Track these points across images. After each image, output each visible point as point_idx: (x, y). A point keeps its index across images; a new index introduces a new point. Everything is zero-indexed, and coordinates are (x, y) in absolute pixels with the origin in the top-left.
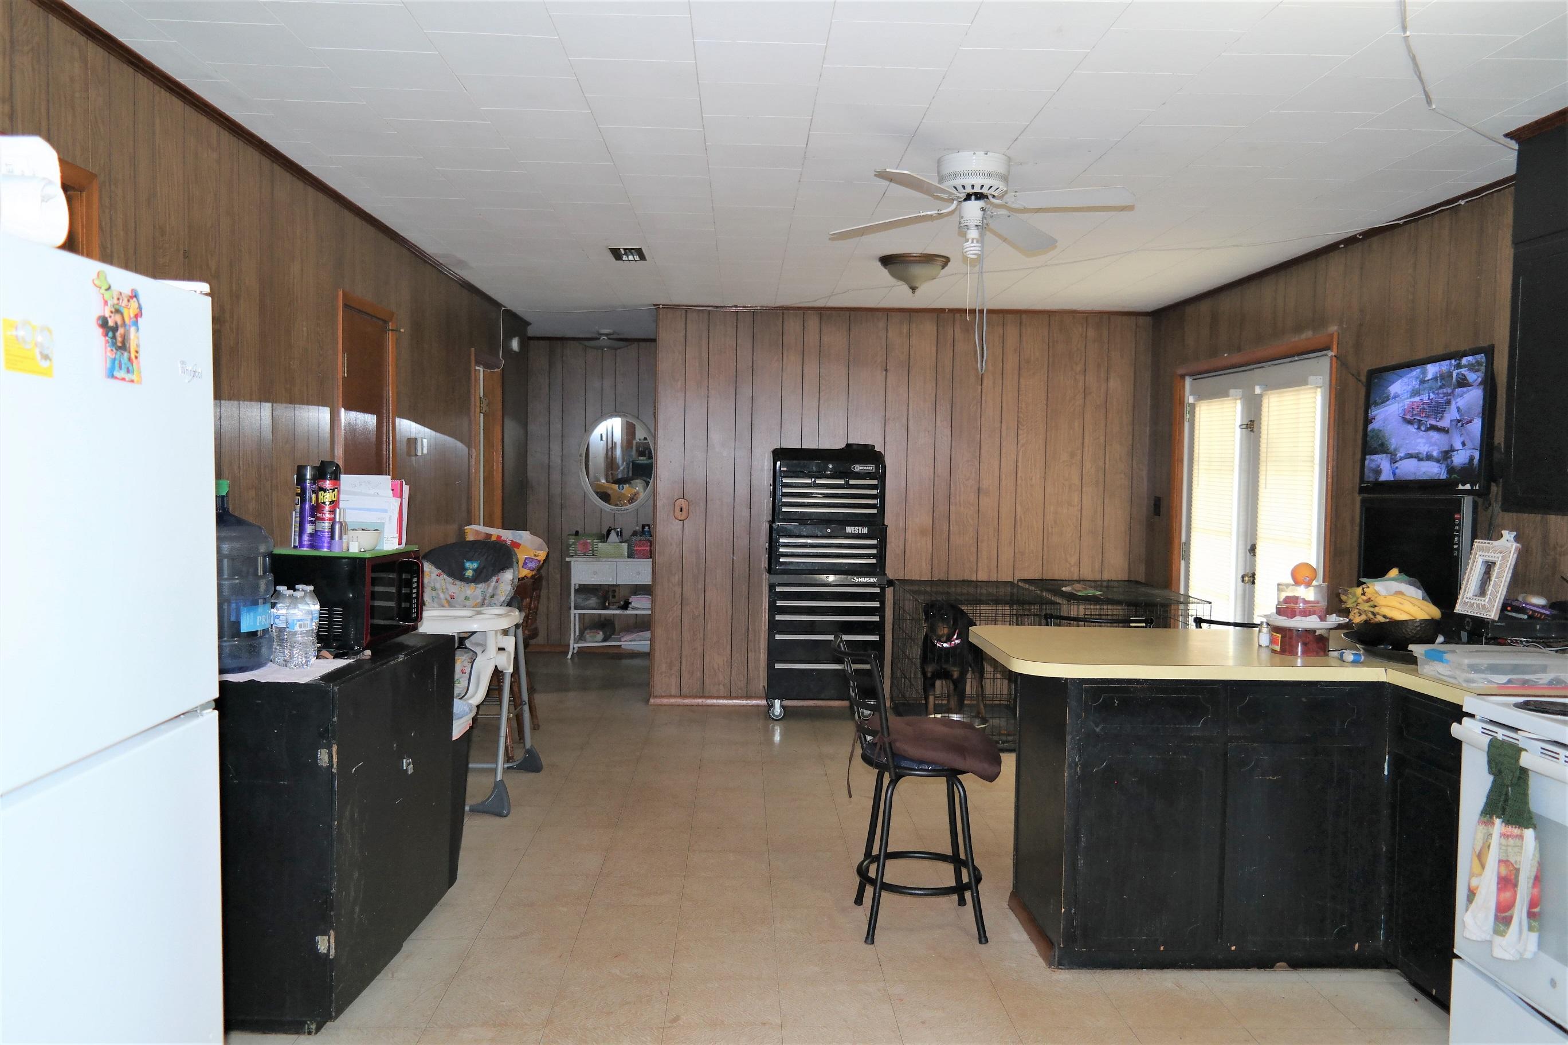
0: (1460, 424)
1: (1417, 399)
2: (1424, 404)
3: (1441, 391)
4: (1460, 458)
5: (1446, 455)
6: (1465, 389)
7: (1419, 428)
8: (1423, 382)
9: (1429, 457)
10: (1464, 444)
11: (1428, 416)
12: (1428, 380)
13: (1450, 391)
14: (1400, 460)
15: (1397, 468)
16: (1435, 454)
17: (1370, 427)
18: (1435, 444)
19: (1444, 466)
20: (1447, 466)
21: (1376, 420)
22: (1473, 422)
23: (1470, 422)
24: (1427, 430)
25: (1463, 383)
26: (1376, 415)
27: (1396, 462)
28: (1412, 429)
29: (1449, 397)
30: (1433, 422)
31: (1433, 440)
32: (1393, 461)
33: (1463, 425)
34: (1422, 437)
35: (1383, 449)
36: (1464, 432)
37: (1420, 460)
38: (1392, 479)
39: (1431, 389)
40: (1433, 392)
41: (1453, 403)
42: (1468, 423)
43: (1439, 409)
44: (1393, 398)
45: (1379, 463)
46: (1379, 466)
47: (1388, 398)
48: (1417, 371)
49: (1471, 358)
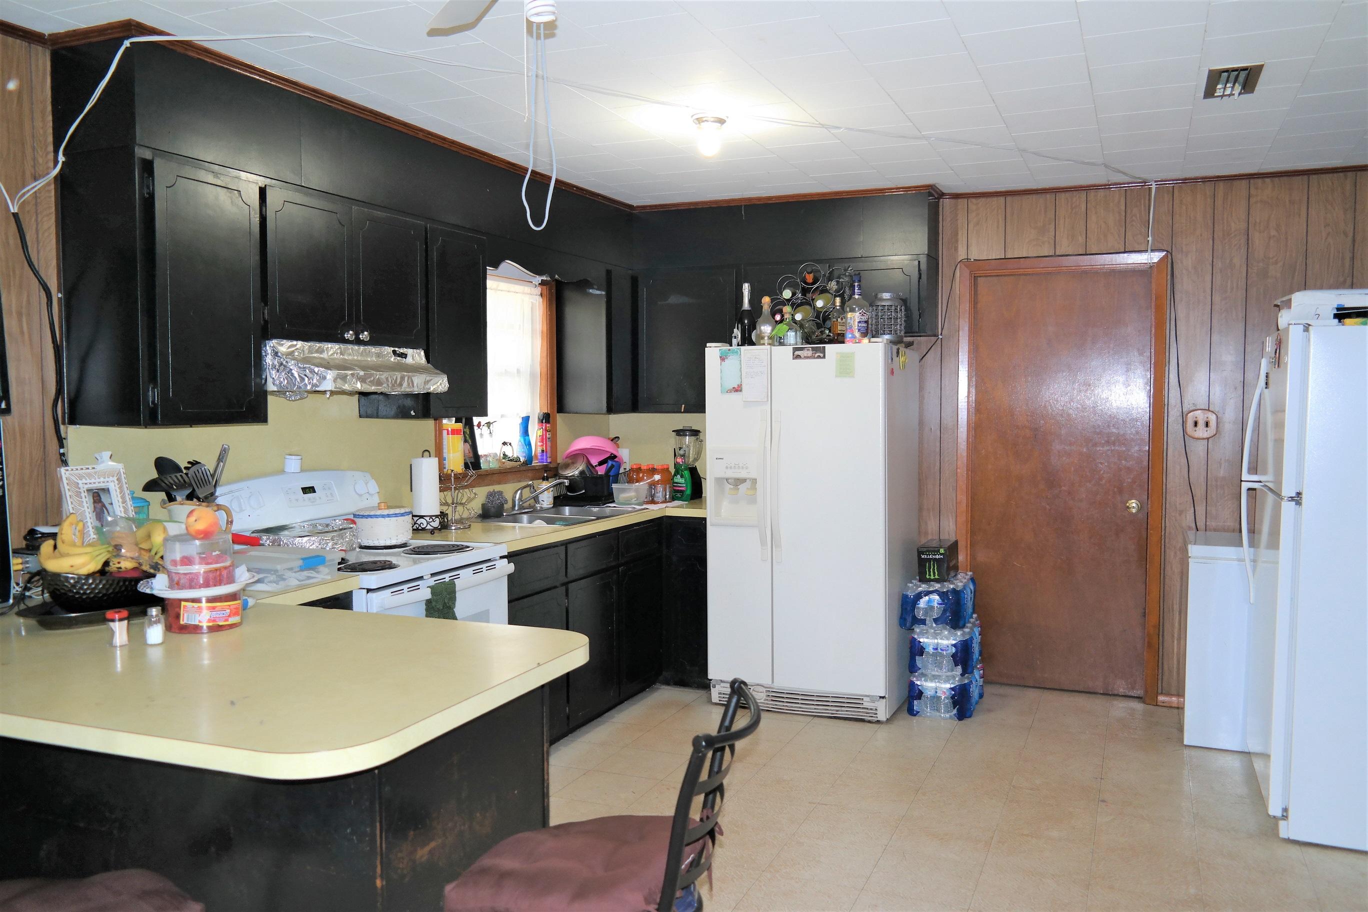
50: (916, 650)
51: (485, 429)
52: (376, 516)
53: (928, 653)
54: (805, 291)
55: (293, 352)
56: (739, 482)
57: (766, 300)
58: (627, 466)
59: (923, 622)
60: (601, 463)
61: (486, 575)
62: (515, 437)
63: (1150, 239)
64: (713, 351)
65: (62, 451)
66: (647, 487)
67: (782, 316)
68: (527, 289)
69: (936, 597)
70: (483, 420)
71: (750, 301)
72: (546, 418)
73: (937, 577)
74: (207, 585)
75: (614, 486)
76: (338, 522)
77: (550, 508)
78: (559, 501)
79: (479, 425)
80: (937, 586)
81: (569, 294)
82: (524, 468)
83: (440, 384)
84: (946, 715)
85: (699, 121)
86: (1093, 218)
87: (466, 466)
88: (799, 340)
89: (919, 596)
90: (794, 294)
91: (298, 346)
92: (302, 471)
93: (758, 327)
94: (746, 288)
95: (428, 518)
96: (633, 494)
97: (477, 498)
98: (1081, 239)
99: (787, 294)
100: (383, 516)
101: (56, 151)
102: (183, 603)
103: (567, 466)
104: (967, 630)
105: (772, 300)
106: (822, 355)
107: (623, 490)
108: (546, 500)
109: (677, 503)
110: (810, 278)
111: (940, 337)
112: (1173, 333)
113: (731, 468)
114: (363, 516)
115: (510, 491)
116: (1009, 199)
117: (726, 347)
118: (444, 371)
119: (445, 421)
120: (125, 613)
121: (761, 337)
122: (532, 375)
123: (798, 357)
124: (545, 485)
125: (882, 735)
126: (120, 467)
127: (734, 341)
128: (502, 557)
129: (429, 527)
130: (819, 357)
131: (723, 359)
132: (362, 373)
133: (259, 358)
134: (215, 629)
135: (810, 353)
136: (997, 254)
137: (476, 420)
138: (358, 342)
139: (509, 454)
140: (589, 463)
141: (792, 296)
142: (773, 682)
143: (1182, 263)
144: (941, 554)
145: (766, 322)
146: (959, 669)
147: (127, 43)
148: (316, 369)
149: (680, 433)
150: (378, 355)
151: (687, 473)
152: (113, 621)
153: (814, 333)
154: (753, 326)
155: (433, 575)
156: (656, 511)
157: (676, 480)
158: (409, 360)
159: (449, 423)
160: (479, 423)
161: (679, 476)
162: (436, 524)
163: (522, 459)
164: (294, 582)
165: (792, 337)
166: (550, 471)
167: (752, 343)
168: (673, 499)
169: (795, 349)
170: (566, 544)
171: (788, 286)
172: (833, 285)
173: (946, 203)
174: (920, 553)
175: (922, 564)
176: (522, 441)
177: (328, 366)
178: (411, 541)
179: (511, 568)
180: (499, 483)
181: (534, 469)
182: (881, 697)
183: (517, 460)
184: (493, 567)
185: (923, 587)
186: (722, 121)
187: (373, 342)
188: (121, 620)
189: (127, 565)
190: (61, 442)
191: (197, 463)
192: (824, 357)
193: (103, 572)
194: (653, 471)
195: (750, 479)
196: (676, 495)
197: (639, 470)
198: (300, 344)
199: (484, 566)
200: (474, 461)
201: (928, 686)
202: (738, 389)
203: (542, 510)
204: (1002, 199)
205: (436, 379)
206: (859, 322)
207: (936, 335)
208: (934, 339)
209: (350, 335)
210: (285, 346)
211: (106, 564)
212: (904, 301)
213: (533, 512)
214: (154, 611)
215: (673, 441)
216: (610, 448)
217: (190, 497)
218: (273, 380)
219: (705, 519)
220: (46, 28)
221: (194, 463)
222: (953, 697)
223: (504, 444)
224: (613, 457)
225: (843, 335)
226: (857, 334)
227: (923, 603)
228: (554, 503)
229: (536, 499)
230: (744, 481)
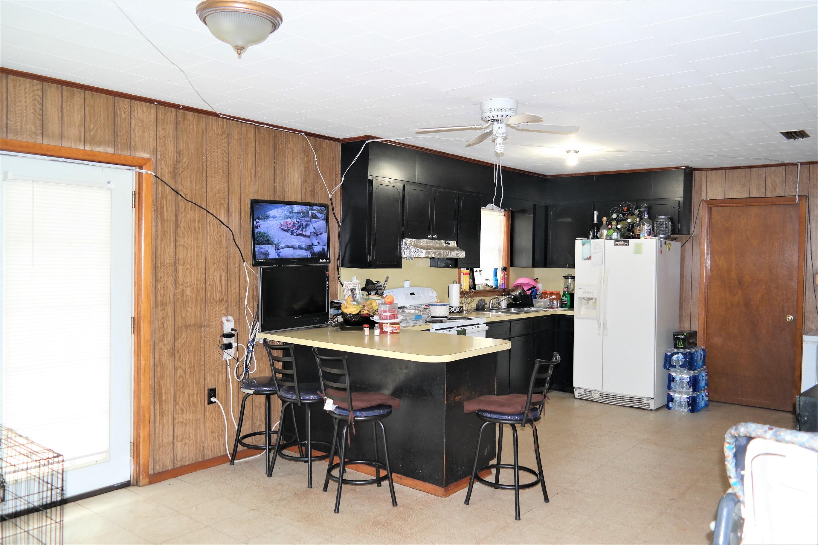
0: (316, 235)
1: (289, 220)
2: (293, 223)
3: (303, 219)
4: (317, 249)
5: (310, 248)
6: (316, 220)
7: (292, 234)
8: (291, 213)
9: (300, 248)
10: (319, 243)
11: (297, 229)
12: (295, 213)
13: (308, 219)
14: (282, 248)
15: (280, 252)
16: (304, 246)
17: (256, 231)
18: (303, 242)
19: (309, 252)
20: (311, 252)
21: (261, 227)
22: (322, 234)
23: (321, 234)
24: (297, 235)
25: (315, 217)
26: (261, 225)
27: (279, 249)
28: (288, 234)
29: (308, 222)
30: (301, 232)
31: (302, 240)
32: (277, 248)
33: (317, 235)
34: (295, 238)
35: (268, 242)
36: (318, 238)
37: (294, 249)
38: (277, 257)
39: (297, 217)
40: (299, 219)
41: (311, 225)
42: (319, 234)
43: (304, 227)
44: (272, 218)
45: (267, 250)
46: (267, 251)
47: (268, 217)
48: (288, 207)
49: (318, 207)
50: (671, 379)
51: (478, 273)
52: (436, 305)
53: (677, 381)
54: (624, 215)
55: (411, 243)
56: (589, 299)
57: (605, 219)
58: (541, 291)
59: (674, 366)
60: (529, 290)
61: (477, 329)
62: (491, 277)
63: (798, 190)
64: (579, 242)
65: (339, 276)
66: (549, 301)
67: (612, 226)
68: (498, 213)
69: (681, 356)
70: (478, 269)
71: (597, 219)
72: (505, 269)
73: (682, 346)
74: (390, 319)
75: (534, 300)
76: (423, 306)
77: (505, 308)
78: (509, 306)
79: (476, 271)
80: (682, 350)
81: (516, 215)
82: (494, 290)
83: (462, 255)
84: (685, 410)
85: (568, 152)
86: (769, 181)
87: (470, 288)
88: (619, 237)
89: (673, 354)
90: (618, 216)
91: (413, 241)
92: (410, 287)
93: (600, 231)
94: (596, 213)
95: (455, 308)
96: (542, 304)
97: (475, 302)
98: (763, 190)
99: (614, 216)
100: (439, 305)
101: (341, 177)
102: (384, 324)
103: (513, 290)
104: (696, 371)
105: (608, 219)
106: (627, 244)
107: (538, 302)
108: (504, 304)
109: (563, 309)
110: (625, 209)
111: (692, 235)
112: (809, 235)
113: (585, 293)
114: (432, 305)
115: (489, 300)
116: (727, 171)
117: (585, 240)
118: (464, 250)
119: (462, 269)
120: (368, 326)
121: (602, 235)
122: (500, 250)
123: (617, 245)
124: (503, 298)
125: (652, 415)
126: (358, 281)
127: (590, 237)
128: (484, 323)
129: (455, 311)
130: (626, 245)
131: (583, 245)
132: (435, 251)
133: (400, 245)
134: (392, 333)
135: (622, 243)
136: (720, 196)
137: (475, 269)
138: (433, 239)
139: (488, 284)
140: (523, 290)
141: (617, 217)
142: (602, 389)
143: (814, 201)
144: (685, 336)
145: (605, 228)
146: (691, 389)
147: (367, 142)
148: (420, 249)
149: (566, 277)
150: (440, 244)
151: (568, 296)
152: (365, 327)
153: (625, 234)
154: (598, 231)
155: (458, 327)
156: (552, 312)
157: (563, 299)
158: (450, 245)
159: (464, 270)
160: (476, 270)
161: (564, 297)
162: (458, 310)
163: (494, 287)
164: (412, 324)
165: (615, 235)
166: (506, 292)
167: (598, 238)
168: (561, 307)
169: (616, 241)
170: (510, 321)
171: (615, 213)
172: (637, 212)
173: (696, 174)
174: (674, 335)
175: (676, 340)
176: (494, 278)
177: (423, 248)
178: (448, 316)
179: (487, 328)
180: (484, 296)
181: (499, 291)
182: (651, 398)
183: (492, 287)
184: (479, 327)
185: (676, 350)
186: (577, 152)
187: (438, 239)
188: (367, 327)
189: (366, 312)
190: (339, 272)
191: (379, 282)
192: (628, 245)
193: (358, 314)
194: (552, 294)
195: (594, 298)
196: (563, 305)
197: (545, 293)
198: (413, 240)
199: (477, 326)
200: (473, 286)
201: (677, 396)
202: (589, 258)
203: (502, 309)
204: (724, 171)
205: (460, 253)
206: (647, 229)
207: (689, 234)
208: (689, 236)
209: (430, 236)
210: (409, 241)
211: (360, 311)
212: (671, 219)
213: (498, 309)
214: (377, 325)
215: (562, 281)
216: (533, 283)
217: (376, 294)
218: (405, 253)
219: (573, 316)
220: (341, 137)
221: (378, 282)
222: (688, 402)
223: (487, 280)
224: (534, 287)
225: (639, 235)
226: (646, 235)
227: (675, 357)
228: (507, 306)
229: (499, 304)
230: (592, 299)
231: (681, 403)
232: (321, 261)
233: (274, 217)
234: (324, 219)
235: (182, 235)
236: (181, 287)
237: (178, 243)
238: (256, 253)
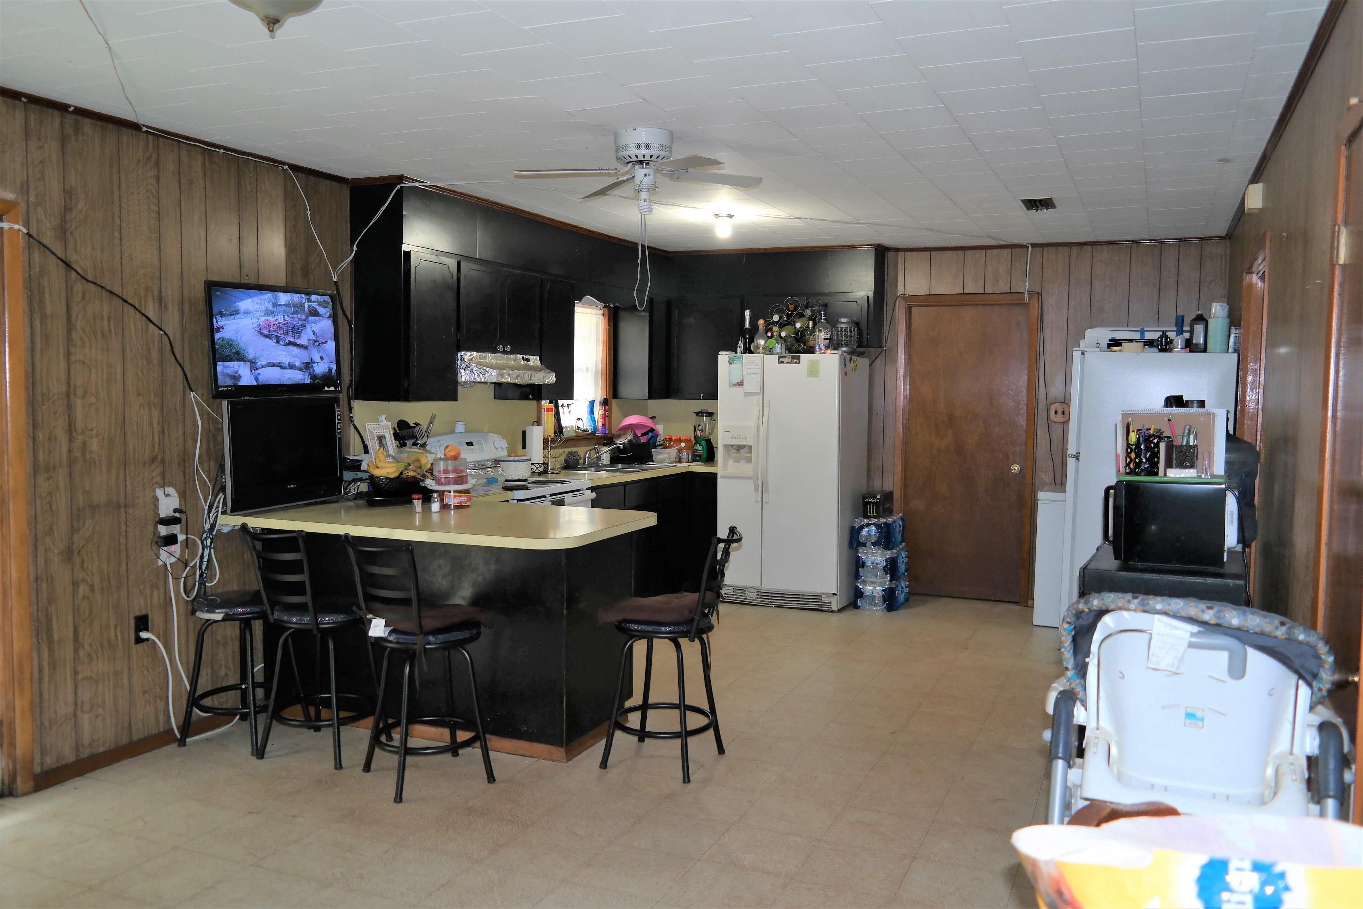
0: (316, 344)
1: (271, 319)
2: (279, 323)
3: (295, 316)
4: (320, 368)
5: (307, 366)
6: (317, 319)
7: (278, 342)
8: (275, 305)
9: (292, 367)
10: (322, 358)
11: (286, 334)
12: (281, 305)
13: (304, 317)
14: (262, 367)
15: (259, 374)
16: (297, 364)
17: (217, 336)
18: (297, 356)
19: (307, 374)
20: (310, 374)
21: (225, 330)
22: (328, 344)
23: (325, 343)
24: (286, 345)
25: (314, 313)
26: (225, 325)
27: (257, 369)
28: (271, 343)
29: (304, 322)
30: (292, 340)
31: (294, 353)
32: (253, 368)
33: (319, 345)
34: (283, 350)
35: (238, 356)
36: (320, 349)
37: (282, 368)
38: (255, 383)
39: (285, 312)
40: (288, 316)
41: (308, 327)
42: (322, 343)
43: (297, 330)
44: (244, 313)
45: (236, 370)
46: (237, 372)
47: (237, 312)
48: (268, 295)
49: (319, 297)
50: (859, 564)
51: (566, 408)
52: (510, 461)
53: (868, 566)
54: (789, 316)
55: (472, 359)
56: (739, 448)
57: (761, 322)
58: (661, 437)
59: (865, 545)
60: (643, 434)
61: (579, 498)
62: (585, 415)
63: (1027, 284)
64: (724, 358)
65: (351, 415)
66: (676, 451)
67: (772, 334)
68: (594, 311)
69: (874, 529)
70: (566, 402)
71: (750, 323)
72: (605, 402)
73: (875, 514)
74: (456, 483)
75: (653, 450)
76: (490, 464)
77: (608, 465)
78: (614, 461)
79: (563, 406)
80: (875, 520)
81: (622, 314)
82: (591, 436)
83: (551, 379)
84: (879, 607)
85: (717, 216)
86: (990, 268)
87: (556, 432)
88: (784, 351)
89: (862, 527)
90: (780, 318)
91: (474, 355)
92: (466, 432)
93: (755, 341)
94: (747, 313)
95: (536, 465)
96: (666, 456)
97: (559, 455)
98: (981, 283)
99: (776, 318)
100: (515, 461)
101: (352, 245)
102: (446, 493)
103: (619, 436)
104: (895, 551)
105: (765, 322)
106: (798, 361)
107: (659, 453)
108: (606, 458)
109: (696, 463)
110: (791, 307)
111: (885, 348)
112: (1042, 349)
113: (735, 437)
114: (502, 461)
115: (582, 451)
116: (933, 253)
117: (733, 355)
118: (554, 371)
119: (543, 402)
120: (421, 496)
121: (757, 347)
122: (596, 372)
123: (782, 362)
124: (605, 449)
125: (835, 619)
126: (390, 423)
127: (739, 350)
128: (587, 489)
129: (537, 471)
130: (796, 363)
131: (730, 363)
132: (511, 372)
133: (455, 362)
134: (457, 507)
135: (790, 360)
136: (924, 291)
137: (560, 402)
138: (504, 352)
139: (581, 427)
140: (635, 434)
141: (779, 319)
142: (761, 585)
143: (1048, 301)
144: (878, 499)
145: (761, 337)
146: (888, 577)
147: (398, 187)
148: (487, 369)
149: (699, 414)
150: (514, 360)
151: (704, 443)
152: (416, 499)
153: (793, 346)
154: (752, 340)
155: (552, 495)
156: (682, 468)
157: (696, 448)
158: (531, 363)
159: (545, 403)
160: (563, 404)
161: (698, 445)
162: (541, 469)
163: (590, 431)
164: (482, 492)
165: (778, 348)
166: (608, 440)
167: (751, 352)
168: (694, 461)
169: (780, 357)
170: (624, 485)
171: (777, 313)
172: (808, 312)
173: (890, 255)
174: (864, 498)
175: (866, 505)
176: (590, 417)
177: (492, 367)
178: (528, 479)
179: (593, 495)
180: (575, 446)
181: (598, 438)
182: (834, 594)
183: (587, 430)
184: (582, 495)
185: (866, 521)
186: (731, 216)
187: (512, 352)
188: (418, 499)
189: (411, 474)
190: (350, 409)
191: (419, 424)
192: (799, 363)
193: (398, 477)
194: (680, 440)
195: (748, 445)
196: (696, 458)
197: (670, 440)
198: (475, 354)
199: (578, 493)
200: (559, 429)
201: (868, 589)
202: (741, 384)
203: (603, 466)
204: (928, 253)
205: (549, 376)
206: (824, 339)
207: (881, 347)
208: (880, 350)
209: (500, 348)
210: (467, 356)
211: (401, 473)
212: (857, 324)
213: (597, 466)
214: (435, 495)
215: (694, 420)
216: (650, 423)
217: (415, 444)
218: (464, 376)
219: (716, 474)
220: (350, 177)
221: (417, 424)
222: (883, 596)
223: (578, 419)
224: (652, 430)
225: (813, 348)
226: (823, 348)
227: (865, 532)
228: (611, 462)
229: (599, 458)
230: (744, 446)
231: (873, 597)
232: (326, 389)
233: (246, 313)
234: (330, 317)
235: (79, 343)
236: (80, 437)
237: (73, 358)
238: (219, 375)
